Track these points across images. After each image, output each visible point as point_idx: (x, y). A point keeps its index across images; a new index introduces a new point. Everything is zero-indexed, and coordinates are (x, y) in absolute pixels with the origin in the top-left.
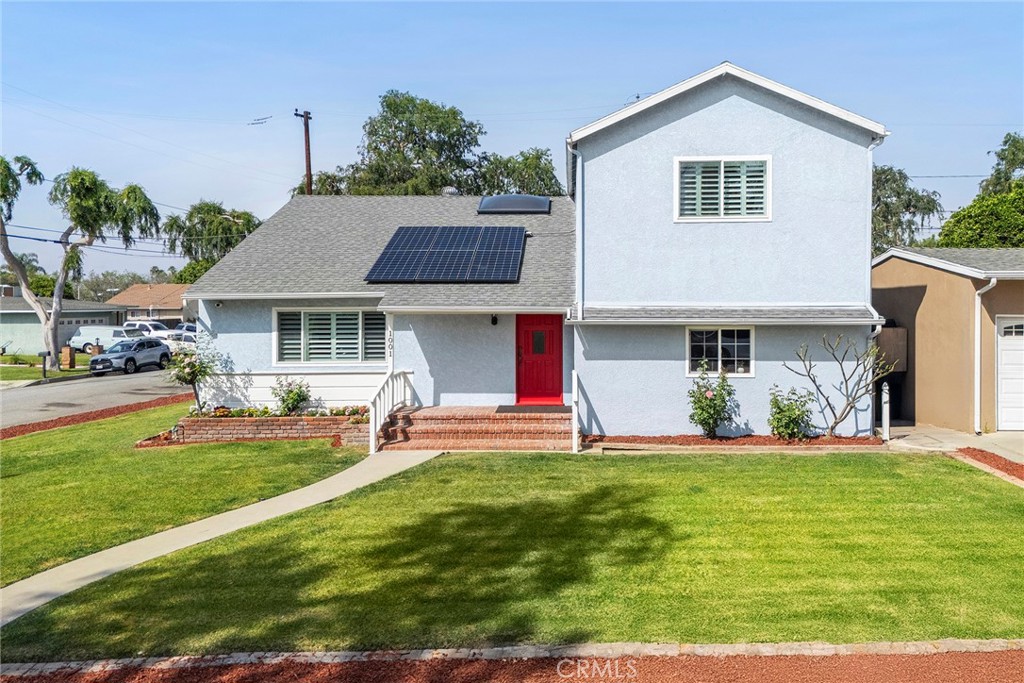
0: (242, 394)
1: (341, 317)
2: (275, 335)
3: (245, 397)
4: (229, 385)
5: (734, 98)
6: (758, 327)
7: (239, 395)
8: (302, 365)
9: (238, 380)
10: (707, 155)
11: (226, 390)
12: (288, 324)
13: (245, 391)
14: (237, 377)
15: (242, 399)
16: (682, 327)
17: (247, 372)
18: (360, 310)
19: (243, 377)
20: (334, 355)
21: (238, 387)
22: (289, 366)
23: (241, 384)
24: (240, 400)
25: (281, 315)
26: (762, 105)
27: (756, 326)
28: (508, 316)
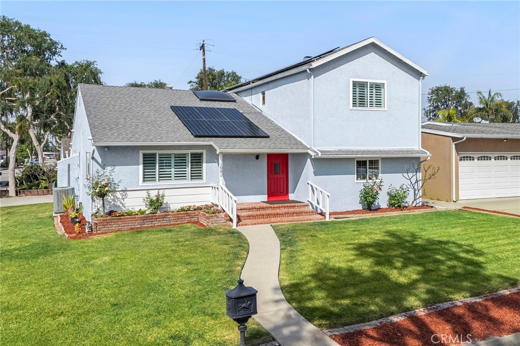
0: (121, 203)
1: (177, 156)
2: (141, 167)
3: (123, 204)
4: (112, 198)
5: (373, 54)
6: (383, 159)
7: (118, 203)
8: (158, 184)
9: (118, 195)
10: (362, 78)
11: (111, 201)
12: (149, 161)
13: (122, 201)
14: (117, 193)
15: (121, 205)
16: (354, 159)
17: (124, 189)
18: (190, 152)
19: (122, 192)
20: (173, 178)
21: (118, 198)
22: (149, 185)
23: (120, 197)
24: (119, 207)
25: (144, 155)
26: (383, 58)
27: (381, 158)
28: (263, 154)
